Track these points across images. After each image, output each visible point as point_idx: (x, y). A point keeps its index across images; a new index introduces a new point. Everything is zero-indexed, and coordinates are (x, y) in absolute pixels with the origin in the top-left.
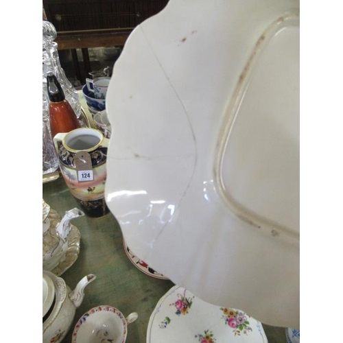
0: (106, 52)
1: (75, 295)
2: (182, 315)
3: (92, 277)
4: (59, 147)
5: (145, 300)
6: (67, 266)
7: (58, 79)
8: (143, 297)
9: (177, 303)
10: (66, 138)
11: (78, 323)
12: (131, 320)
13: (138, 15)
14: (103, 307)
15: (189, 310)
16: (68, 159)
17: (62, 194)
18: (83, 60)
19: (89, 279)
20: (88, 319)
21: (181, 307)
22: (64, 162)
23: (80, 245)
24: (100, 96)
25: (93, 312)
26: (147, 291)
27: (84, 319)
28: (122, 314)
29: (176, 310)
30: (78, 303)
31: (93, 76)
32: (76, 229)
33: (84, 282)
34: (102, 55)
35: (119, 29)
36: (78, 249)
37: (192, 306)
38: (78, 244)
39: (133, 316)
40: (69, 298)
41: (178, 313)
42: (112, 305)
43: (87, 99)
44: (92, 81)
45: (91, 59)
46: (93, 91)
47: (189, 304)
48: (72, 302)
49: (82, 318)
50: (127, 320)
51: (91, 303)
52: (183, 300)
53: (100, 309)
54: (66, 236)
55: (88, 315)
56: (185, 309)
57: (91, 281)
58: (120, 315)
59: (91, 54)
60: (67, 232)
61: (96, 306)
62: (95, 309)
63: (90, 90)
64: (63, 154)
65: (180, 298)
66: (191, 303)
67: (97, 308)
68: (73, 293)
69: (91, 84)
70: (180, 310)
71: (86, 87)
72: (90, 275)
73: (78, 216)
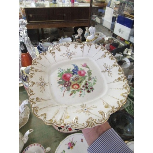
0: (52, 30)
1: (24, 138)
2: (70, 149)
3: (32, 130)
4: (22, 73)
5: (56, 141)
6: (23, 125)
7: (25, 44)
8: (55, 140)
9: (69, 144)
10: (25, 69)
11: (24, 151)
12: (48, 150)
13: (65, 15)
14: (36, 144)
15: (74, 147)
16: (25, 78)
17: (24, 92)
18: (41, 33)
19: (30, 131)
20: (29, 149)
21: (70, 146)
22: (24, 79)
23: (30, 115)
24: (44, 50)
25: (31, 146)
26: (57, 138)
27: (27, 149)
28: (44, 148)
29: (68, 147)
30: (25, 142)
31: (42, 41)
32: (29, 108)
33: (28, 132)
34: (50, 31)
35: (57, 20)
36: (28, 117)
37: (75, 145)
38: (29, 115)
39: (48, 149)
40: (21, 139)
41: (69, 148)
42: (40, 144)
43: (39, 51)
44: (41, 44)
45: (45, 33)
46: (41, 48)
47: (74, 145)
48: (23, 141)
49: (26, 149)
50: (45, 150)
51: (32, 141)
52: (71, 142)
53: (35, 145)
54: (23, 112)
55: (29, 147)
56: (72, 147)
57: (31, 132)
58: (43, 148)
59: (45, 30)
60: (23, 110)
61: (33, 143)
62: (32, 145)
63: (40, 47)
64: (24, 76)
65: (70, 142)
66: (75, 144)
67: (33, 144)
68: (23, 137)
69: (41, 45)
70: (70, 147)
71: (39, 46)
72: (31, 130)
73: (28, 103)
